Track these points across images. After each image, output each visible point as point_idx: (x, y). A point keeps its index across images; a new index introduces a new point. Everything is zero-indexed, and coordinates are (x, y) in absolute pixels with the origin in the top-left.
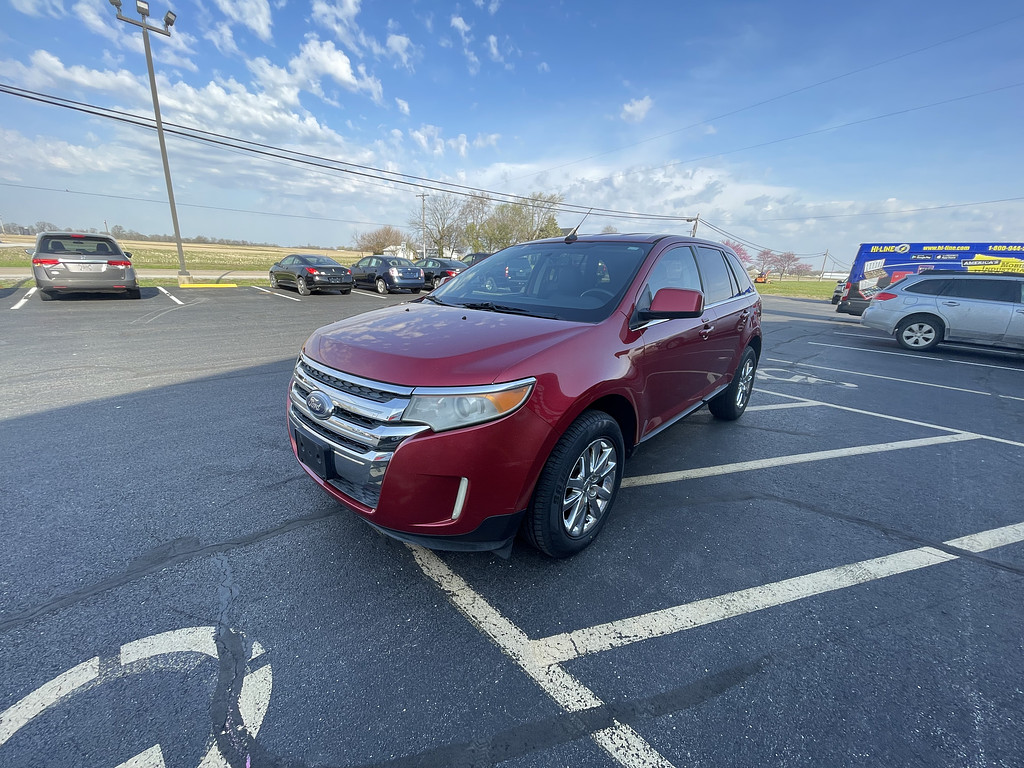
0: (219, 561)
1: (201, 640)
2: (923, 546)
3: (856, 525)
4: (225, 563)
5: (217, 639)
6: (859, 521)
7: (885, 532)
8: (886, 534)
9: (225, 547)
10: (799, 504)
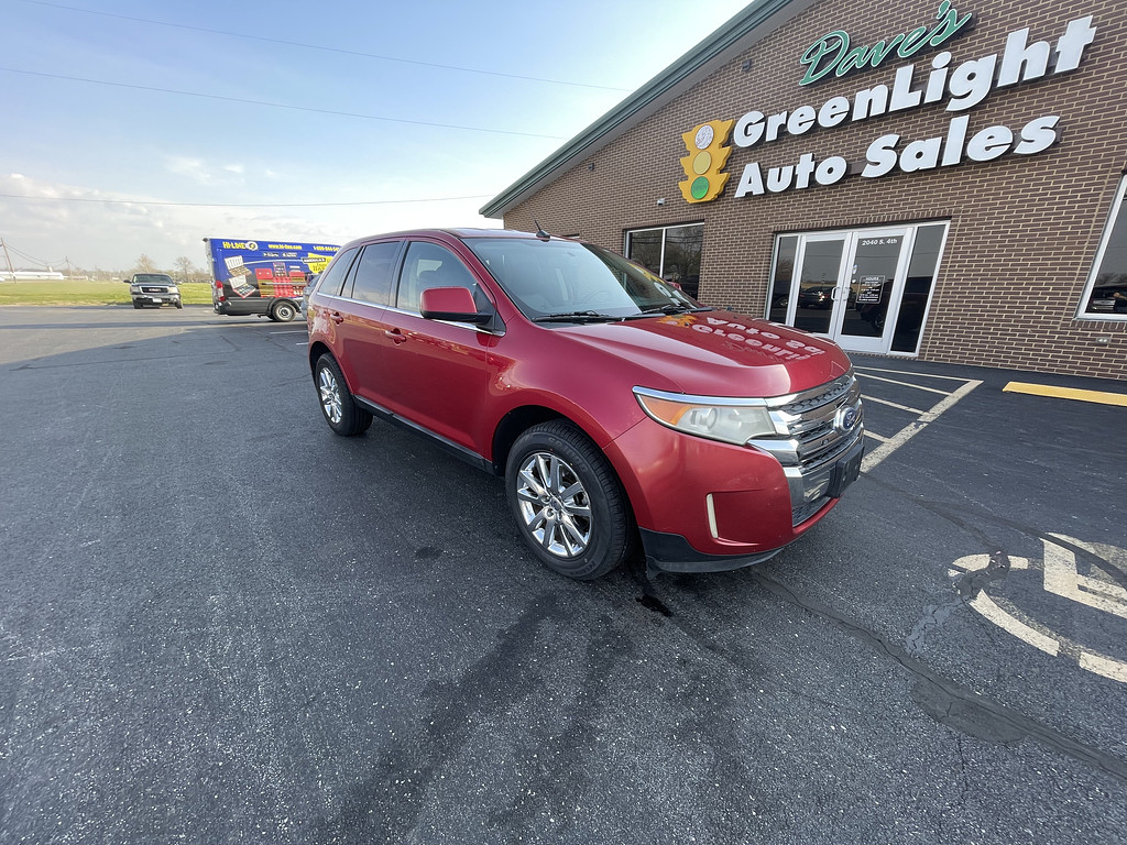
0: (916, 642)
1: (983, 604)
4: (912, 637)
5: (974, 597)
9: (895, 653)
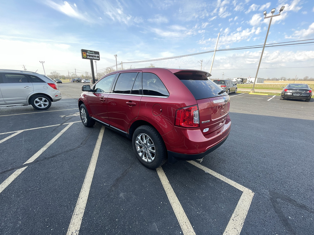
2: (34, 161)
3: (54, 155)
6: (53, 157)
7: (46, 158)
8: (45, 158)
10: (71, 150)
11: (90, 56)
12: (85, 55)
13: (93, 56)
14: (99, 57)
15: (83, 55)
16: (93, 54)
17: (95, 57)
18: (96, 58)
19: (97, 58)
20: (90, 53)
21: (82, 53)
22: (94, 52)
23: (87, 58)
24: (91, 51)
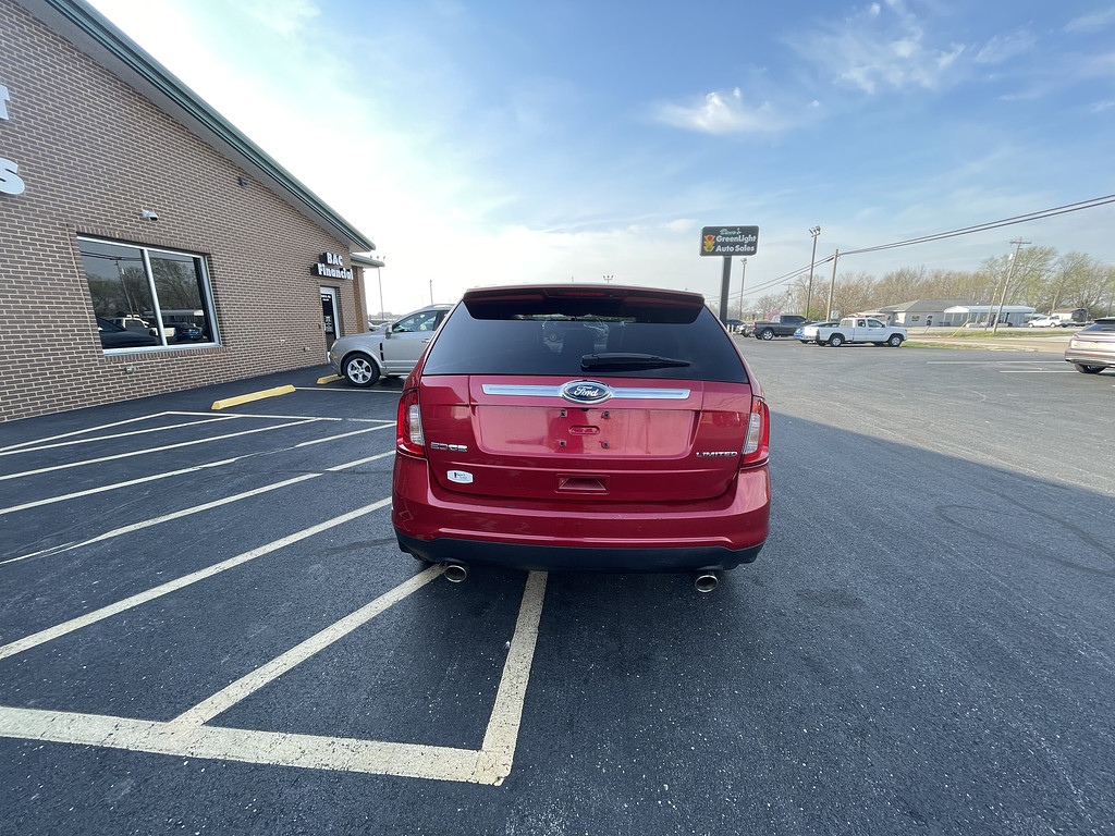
11: (724, 244)
12: (710, 243)
13: (733, 244)
14: (754, 244)
15: (703, 245)
16: (736, 236)
17: (742, 244)
18: (745, 248)
19: (749, 249)
20: (726, 236)
21: (703, 240)
22: (742, 229)
23: (714, 253)
24: (730, 229)
